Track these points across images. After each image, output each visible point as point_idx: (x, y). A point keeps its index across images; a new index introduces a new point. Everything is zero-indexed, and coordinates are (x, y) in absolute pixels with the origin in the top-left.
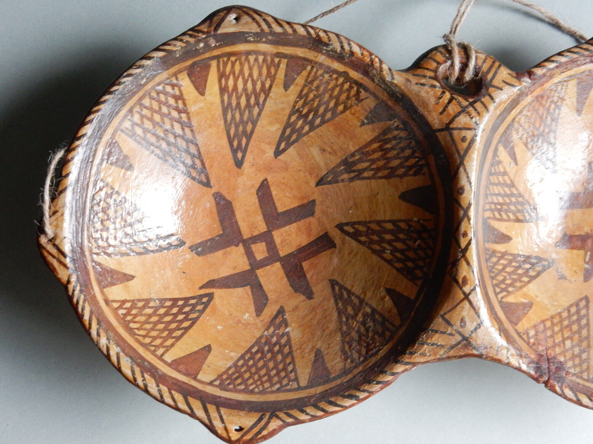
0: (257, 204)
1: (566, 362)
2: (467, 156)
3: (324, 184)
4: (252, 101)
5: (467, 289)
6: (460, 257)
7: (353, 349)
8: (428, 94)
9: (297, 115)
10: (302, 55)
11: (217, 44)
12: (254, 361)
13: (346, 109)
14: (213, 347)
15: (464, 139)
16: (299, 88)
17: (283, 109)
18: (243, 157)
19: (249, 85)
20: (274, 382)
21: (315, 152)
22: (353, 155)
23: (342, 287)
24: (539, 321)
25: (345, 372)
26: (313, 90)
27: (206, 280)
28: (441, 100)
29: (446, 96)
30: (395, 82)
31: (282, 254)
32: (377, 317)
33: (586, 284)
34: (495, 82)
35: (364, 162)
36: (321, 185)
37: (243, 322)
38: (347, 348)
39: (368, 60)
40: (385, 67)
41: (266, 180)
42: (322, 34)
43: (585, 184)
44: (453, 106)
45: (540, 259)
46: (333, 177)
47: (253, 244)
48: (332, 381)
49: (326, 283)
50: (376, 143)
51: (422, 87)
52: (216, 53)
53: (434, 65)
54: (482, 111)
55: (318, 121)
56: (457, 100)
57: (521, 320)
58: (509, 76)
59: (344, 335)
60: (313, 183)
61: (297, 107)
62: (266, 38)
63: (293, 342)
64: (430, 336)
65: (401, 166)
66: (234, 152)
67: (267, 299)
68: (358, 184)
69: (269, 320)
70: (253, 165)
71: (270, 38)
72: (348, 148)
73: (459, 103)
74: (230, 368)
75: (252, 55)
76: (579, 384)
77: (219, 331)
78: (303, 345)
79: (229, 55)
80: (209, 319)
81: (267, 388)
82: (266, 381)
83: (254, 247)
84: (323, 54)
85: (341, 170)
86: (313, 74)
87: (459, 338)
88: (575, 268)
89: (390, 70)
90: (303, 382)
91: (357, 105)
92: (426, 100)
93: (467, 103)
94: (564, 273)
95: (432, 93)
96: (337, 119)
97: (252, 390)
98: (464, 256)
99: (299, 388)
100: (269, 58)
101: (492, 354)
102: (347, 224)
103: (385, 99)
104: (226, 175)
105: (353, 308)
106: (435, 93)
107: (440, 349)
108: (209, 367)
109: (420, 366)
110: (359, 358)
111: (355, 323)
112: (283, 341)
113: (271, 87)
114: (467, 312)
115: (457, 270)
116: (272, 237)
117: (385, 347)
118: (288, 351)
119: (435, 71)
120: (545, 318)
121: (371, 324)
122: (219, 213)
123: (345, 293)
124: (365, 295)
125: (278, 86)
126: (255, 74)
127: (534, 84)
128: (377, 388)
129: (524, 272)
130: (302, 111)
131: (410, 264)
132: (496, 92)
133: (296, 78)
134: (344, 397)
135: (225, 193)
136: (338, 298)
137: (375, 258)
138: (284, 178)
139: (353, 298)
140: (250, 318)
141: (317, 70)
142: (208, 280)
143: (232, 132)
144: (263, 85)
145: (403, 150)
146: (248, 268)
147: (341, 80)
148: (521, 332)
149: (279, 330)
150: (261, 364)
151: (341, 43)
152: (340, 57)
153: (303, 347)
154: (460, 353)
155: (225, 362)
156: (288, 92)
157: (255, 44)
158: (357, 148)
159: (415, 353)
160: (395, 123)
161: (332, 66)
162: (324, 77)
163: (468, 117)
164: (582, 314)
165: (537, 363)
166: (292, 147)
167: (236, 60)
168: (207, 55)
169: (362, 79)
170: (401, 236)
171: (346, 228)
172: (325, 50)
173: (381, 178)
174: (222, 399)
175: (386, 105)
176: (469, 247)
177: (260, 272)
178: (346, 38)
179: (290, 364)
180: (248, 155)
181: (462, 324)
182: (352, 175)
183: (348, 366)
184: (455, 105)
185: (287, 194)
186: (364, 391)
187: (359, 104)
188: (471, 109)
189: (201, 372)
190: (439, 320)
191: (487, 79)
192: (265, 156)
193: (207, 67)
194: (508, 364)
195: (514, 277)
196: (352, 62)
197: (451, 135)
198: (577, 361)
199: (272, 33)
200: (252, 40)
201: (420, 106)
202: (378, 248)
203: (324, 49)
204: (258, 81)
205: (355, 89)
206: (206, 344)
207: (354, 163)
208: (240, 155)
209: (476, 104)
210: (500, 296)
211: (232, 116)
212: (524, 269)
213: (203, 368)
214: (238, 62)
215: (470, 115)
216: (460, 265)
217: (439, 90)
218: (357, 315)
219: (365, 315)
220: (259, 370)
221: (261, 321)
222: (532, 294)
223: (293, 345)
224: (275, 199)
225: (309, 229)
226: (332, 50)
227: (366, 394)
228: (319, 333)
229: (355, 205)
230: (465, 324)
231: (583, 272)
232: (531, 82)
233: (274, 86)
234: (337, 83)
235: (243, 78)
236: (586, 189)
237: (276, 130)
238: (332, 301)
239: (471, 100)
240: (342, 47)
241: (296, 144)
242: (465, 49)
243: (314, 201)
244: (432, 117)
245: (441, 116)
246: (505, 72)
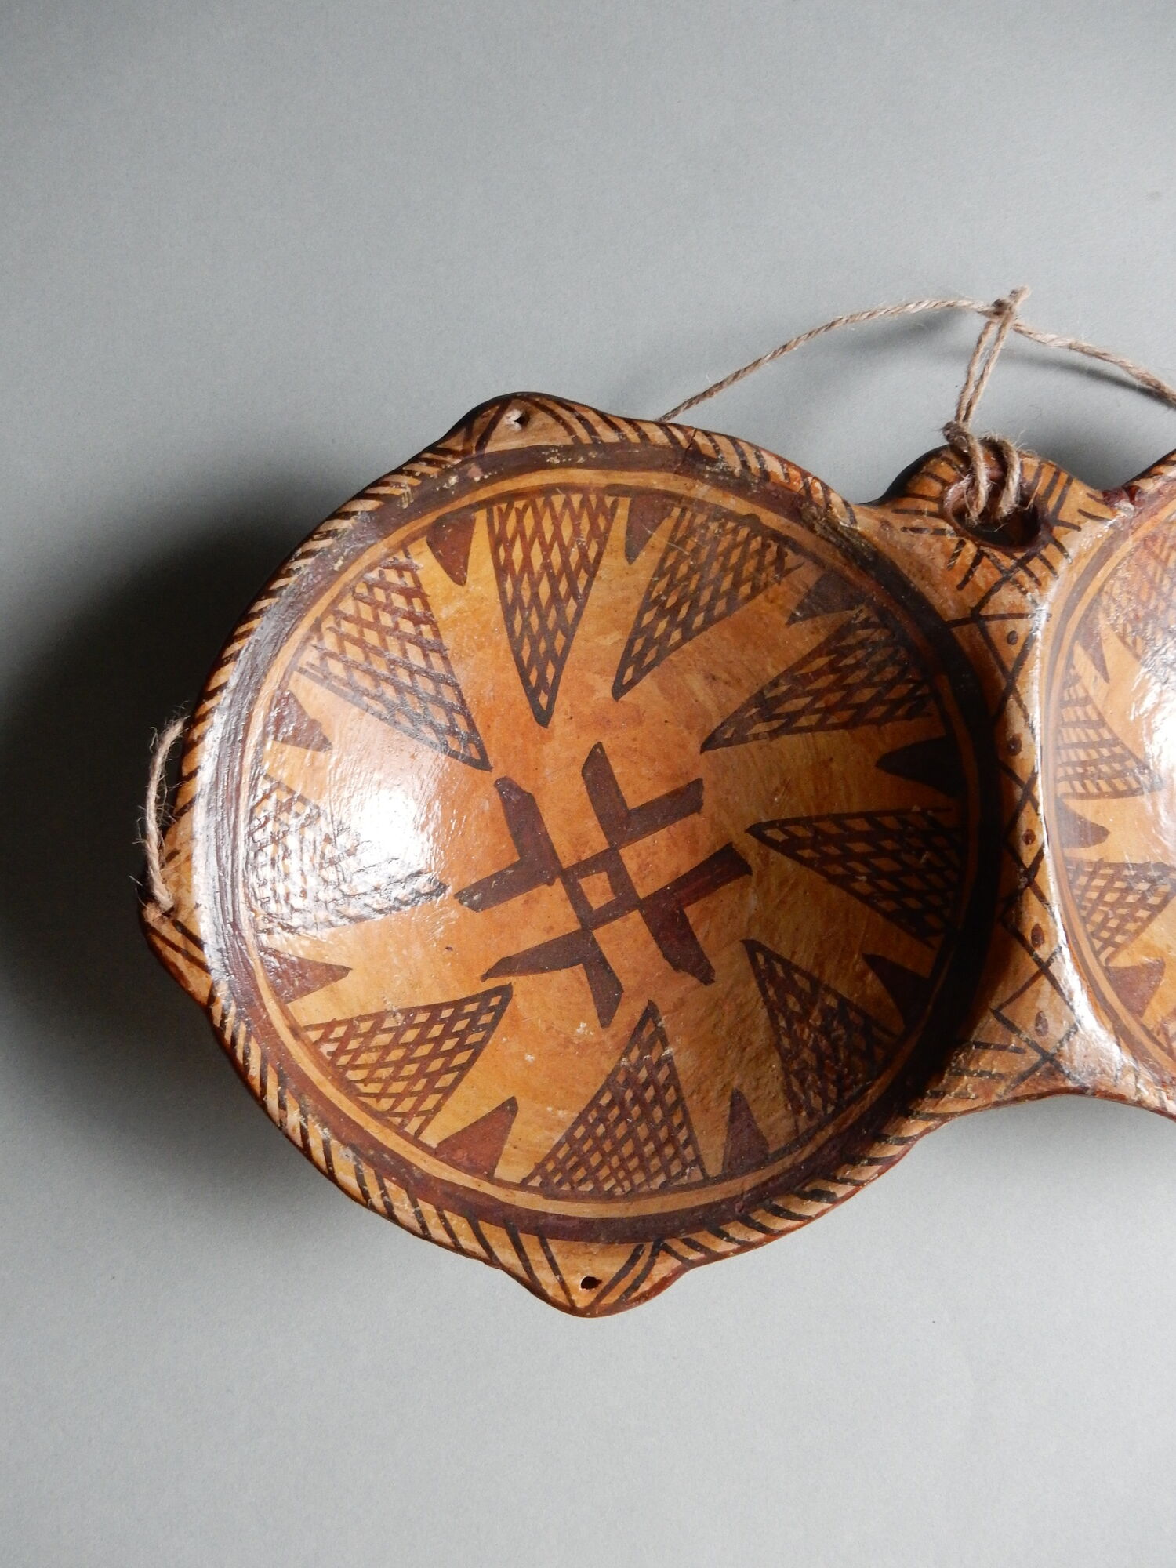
0: (586, 795)
2: (1022, 671)
3: (718, 747)
4: (563, 587)
5: (1042, 952)
6: (1022, 886)
7: (809, 1087)
8: (930, 549)
9: (655, 610)
10: (661, 487)
11: (486, 477)
12: (606, 1127)
13: (755, 590)
14: (520, 1102)
15: (1011, 638)
16: (657, 556)
17: (626, 601)
18: (551, 703)
19: (556, 558)
20: (652, 1170)
21: (696, 683)
22: (775, 684)
23: (771, 956)
25: (798, 1140)
26: (686, 557)
27: (495, 960)
28: (958, 560)
29: (968, 550)
30: (859, 528)
31: (642, 894)
32: (852, 1015)
34: (1066, 515)
35: (797, 697)
36: (710, 749)
37: (576, 1041)
38: (796, 1087)
39: (798, 486)
40: (835, 499)
41: (599, 745)
42: (700, 440)
44: (985, 570)
45: (1165, 869)
46: (735, 731)
47: (582, 877)
48: (773, 1161)
49: (737, 946)
50: (821, 656)
51: (916, 535)
52: (484, 494)
53: (936, 487)
54: (1045, 577)
55: (699, 620)
56: (992, 558)
57: (1148, 1003)
58: (1090, 500)
59: (786, 1058)
60: (694, 745)
61: (654, 595)
62: (585, 455)
63: (682, 1078)
64: (973, 1056)
65: (875, 700)
66: (532, 694)
67: (620, 989)
68: (788, 741)
69: (628, 1033)
70: (571, 718)
71: (593, 455)
72: (764, 669)
73: (996, 563)
74: (559, 1145)
75: (557, 493)
77: (529, 1067)
78: (702, 1083)
79: (511, 497)
80: (508, 1041)
81: (640, 1185)
82: (635, 1170)
83: (584, 883)
84: (704, 481)
85: (751, 716)
86: (685, 523)
87: (1035, 1057)
89: (846, 503)
90: (714, 1168)
91: (779, 583)
92: (926, 562)
95: (938, 545)
96: (737, 613)
97: (610, 1191)
98: (1031, 883)
99: (707, 1181)
100: (593, 498)
101: (1106, 1084)
102: (771, 825)
103: (839, 565)
104: (519, 741)
105: (799, 999)
106: (944, 545)
107: (998, 1082)
108: (515, 1147)
109: (957, 1119)
110: (825, 1108)
111: (807, 1030)
112: (662, 1076)
113: (599, 555)
114: (1047, 1001)
115: (1019, 914)
116: (619, 859)
117: (878, 1082)
118: (674, 1098)
119: (940, 500)
121: (841, 1032)
122: (509, 819)
123: (779, 968)
124: (822, 973)
125: (614, 554)
126: (567, 533)
127: (1140, 513)
128: (870, 1174)
129: (1139, 900)
130: (666, 601)
131: (913, 903)
132: (1069, 535)
133: (650, 536)
134: (805, 1196)
135: (519, 780)
136: (764, 978)
137: (834, 892)
138: (635, 740)
139: (796, 976)
140: (588, 1033)
141: (694, 516)
142: (499, 958)
143: (526, 654)
144: (584, 554)
145: (880, 668)
146: (574, 926)
147: (744, 532)
148: (1152, 1030)
149: (650, 1052)
150: (621, 1131)
151: (742, 454)
152: (739, 485)
153: (704, 1087)
154: (1040, 1088)
155: (547, 1133)
156: (635, 565)
157: (563, 471)
158: (782, 669)
159: (945, 1094)
160: (862, 613)
161: (724, 506)
162: (708, 528)
163: (1017, 591)
166: (648, 675)
167: (526, 507)
168: (466, 501)
169: (789, 527)
170: (888, 844)
171: (769, 833)
172: (710, 472)
173: (835, 727)
174: (550, 1218)
175: (842, 577)
176: (1041, 864)
177: (599, 934)
178: (751, 445)
179: (680, 1126)
180: (561, 698)
181: (1040, 1027)
182: (776, 724)
183: (803, 1126)
184: (989, 568)
185: (644, 771)
186: (844, 1181)
187: (784, 580)
188: (1021, 574)
189: (501, 1162)
190: (991, 1020)
191: (1047, 509)
192: (595, 698)
193: (468, 526)
194: (1140, 1103)
195: (1123, 911)
196: (767, 493)
197: (984, 632)
199: (598, 445)
200: (557, 461)
201: (914, 576)
202: (840, 870)
203: (705, 472)
204: (573, 546)
205: (774, 548)
206: (507, 1097)
207: (779, 700)
208: (543, 700)
209: (1031, 562)
210: (1103, 957)
211: (524, 622)
212: (1138, 892)
213: (504, 1152)
214: (529, 511)
215: (1020, 587)
216: (1024, 902)
217: (951, 540)
218: (807, 1013)
219: (826, 1012)
220: (618, 1144)
221: (613, 1036)
222: (1159, 943)
223: (682, 1084)
224: (621, 782)
225: (692, 838)
226: (723, 472)
227: (850, 1188)
228: (733, 1055)
229: (786, 785)
230: (1046, 1027)
232: (1135, 510)
233: (605, 554)
234: (735, 539)
235: (542, 544)
237: (615, 643)
238: (754, 985)
240: (744, 464)
241: (656, 669)
242: (997, 451)
243: (698, 783)
244: (941, 597)
245: (960, 593)
246: (1081, 493)
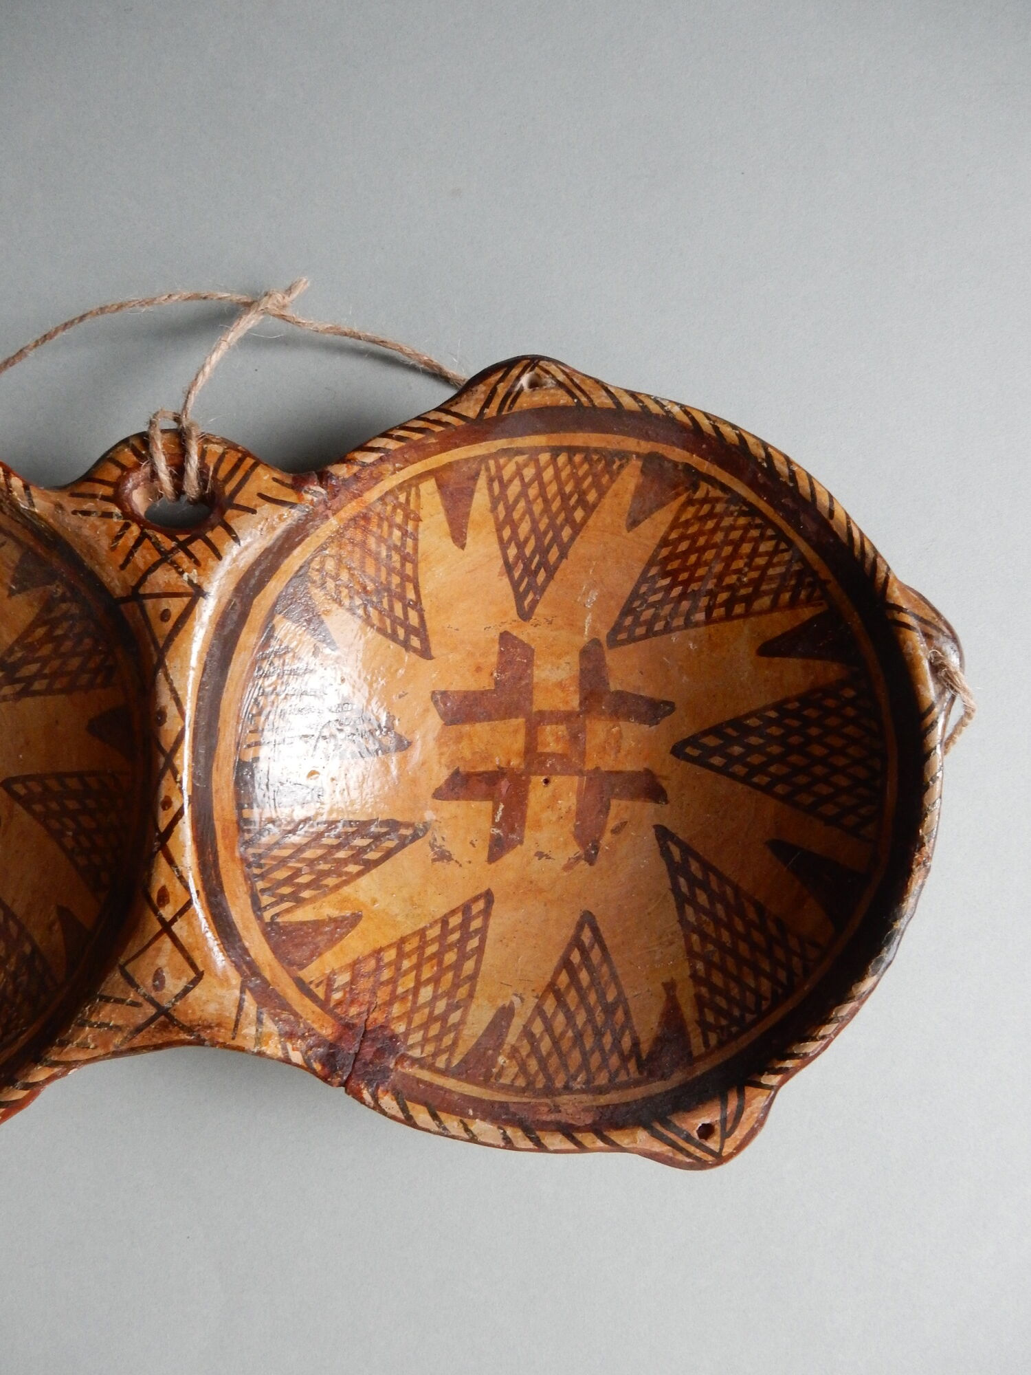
1: (407, 1034)
2: (172, 648)
5: (167, 912)
6: (155, 850)
8: (96, 532)
15: (165, 615)
22: (11, 651)
24: (367, 951)
28: (121, 542)
29: (132, 532)
30: (36, 511)
32: (35, 963)
33: (493, 865)
34: (242, 498)
35: (29, 663)
40: (16, 482)
43: (495, 674)
44: (145, 552)
45: (393, 825)
50: (39, 626)
51: (85, 517)
53: (117, 472)
54: (206, 560)
56: (153, 540)
58: (275, 484)
64: (95, 1009)
65: (82, 669)
68: (29, 702)
73: (157, 545)
76: (419, 1081)
87: (151, 1011)
88: (472, 837)
89: (26, 487)
92: (92, 542)
93: (173, 544)
94: (447, 847)
95: (104, 528)
98: (163, 847)
101: (223, 1037)
102: (17, 780)
103: (32, 543)
105: (7, 945)
106: (110, 528)
107: (115, 1033)
109: (81, 1067)
114: (167, 958)
115: (150, 875)
117: (31, 1028)
119: (118, 484)
120: (384, 943)
121: (24, 978)
124: (28, 921)
127: (336, 495)
129: (353, 855)
131: (96, 860)
132: (241, 517)
137: (52, 847)
145: (80, 639)
148: (311, 983)
154: (154, 1040)
158: (15, 637)
159: (69, 1043)
160: (58, 590)
163: (174, 571)
164: (472, 929)
165: (332, 1045)
170: (90, 803)
171: (15, 787)
173: (59, 692)
175: (36, 554)
176: (175, 829)
181: (157, 983)
182: (18, 687)
184: (148, 549)
188: (181, 555)
190: (117, 975)
191: (224, 493)
194: (260, 1055)
195: (323, 866)
197: (143, 609)
198: (435, 1029)
201: (86, 555)
202: (57, 826)
209: (193, 544)
210: (269, 913)
212: (352, 848)
215: (177, 568)
216: (155, 865)
217: (117, 522)
219: (20, 958)
222: (363, 897)
229: (27, 743)
230: (163, 983)
231: (487, 843)
232: (330, 493)
236: (497, 683)
239: (182, 538)
244: (108, 575)
245: (123, 572)
246: (266, 478)
